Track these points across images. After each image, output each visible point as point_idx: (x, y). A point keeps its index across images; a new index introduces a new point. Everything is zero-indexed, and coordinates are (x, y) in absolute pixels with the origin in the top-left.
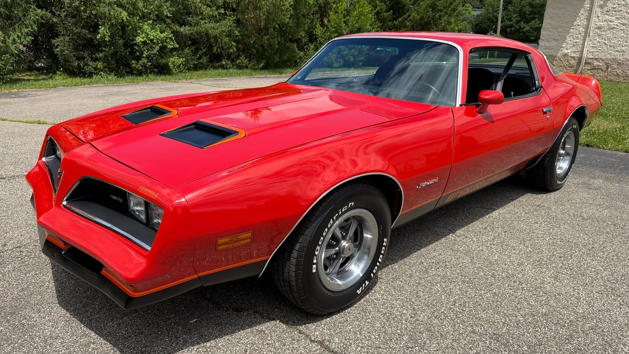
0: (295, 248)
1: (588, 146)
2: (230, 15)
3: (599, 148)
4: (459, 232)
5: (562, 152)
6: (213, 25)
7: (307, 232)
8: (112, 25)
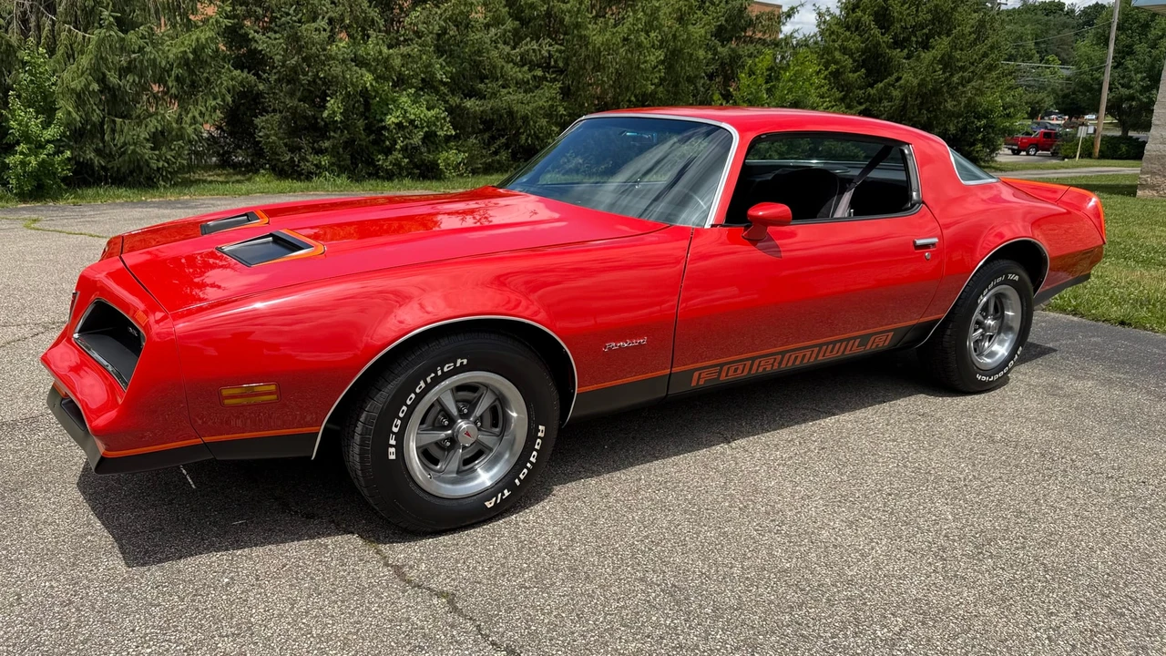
0: (361, 419)
2: (554, 80)
5: (990, 322)
6: (521, 96)
7: (378, 396)
8: (348, 94)
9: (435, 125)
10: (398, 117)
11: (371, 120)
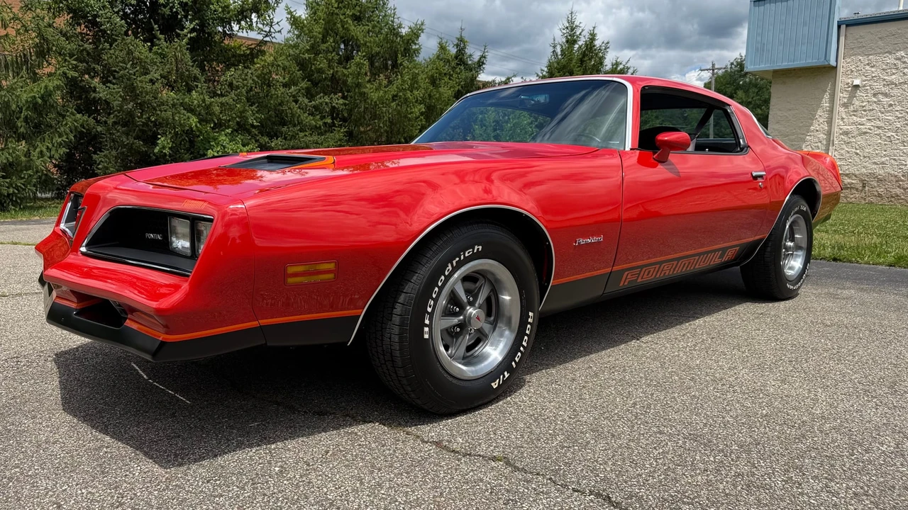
0: (399, 301)
1: (835, 260)
2: (340, 126)
3: (851, 262)
4: (644, 339)
5: (790, 244)
6: (315, 138)
7: (415, 278)
8: (176, 134)
10: (218, 151)
11: (195, 154)
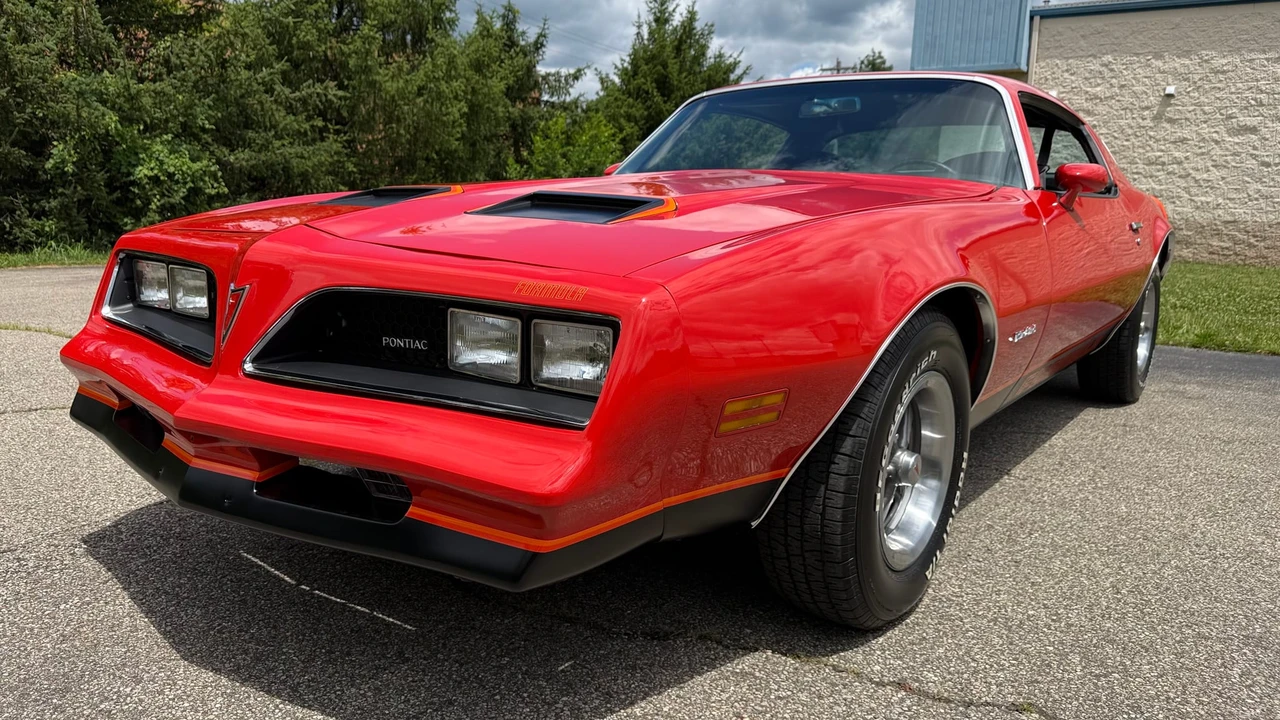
0: (843, 450)
2: (336, 132)
6: (299, 150)
7: (866, 410)
8: (82, 139)
9: (202, 180)
10: (152, 169)
11: (113, 173)
